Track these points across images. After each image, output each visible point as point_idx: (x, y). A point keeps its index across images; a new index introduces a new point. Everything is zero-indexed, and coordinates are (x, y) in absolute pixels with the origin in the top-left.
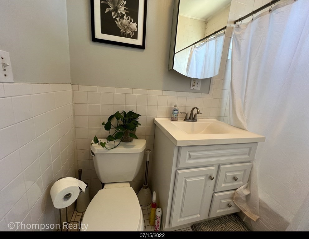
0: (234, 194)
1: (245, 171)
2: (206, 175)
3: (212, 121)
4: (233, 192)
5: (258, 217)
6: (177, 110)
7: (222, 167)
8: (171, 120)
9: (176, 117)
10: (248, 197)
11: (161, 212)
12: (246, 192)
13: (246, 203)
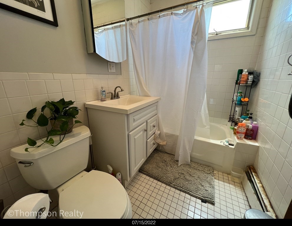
0: (155, 136)
1: (156, 120)
2: (143, 130)
3: (128, 96)
4: (154, 135)
5: (166, 142)
6: (105, 91)
7: (148, 121)
8: (101, 101)
9: (105, 97)
10: (160, 134)
11: (120, 174)
12: (159, 132)
13: (159, 139)
